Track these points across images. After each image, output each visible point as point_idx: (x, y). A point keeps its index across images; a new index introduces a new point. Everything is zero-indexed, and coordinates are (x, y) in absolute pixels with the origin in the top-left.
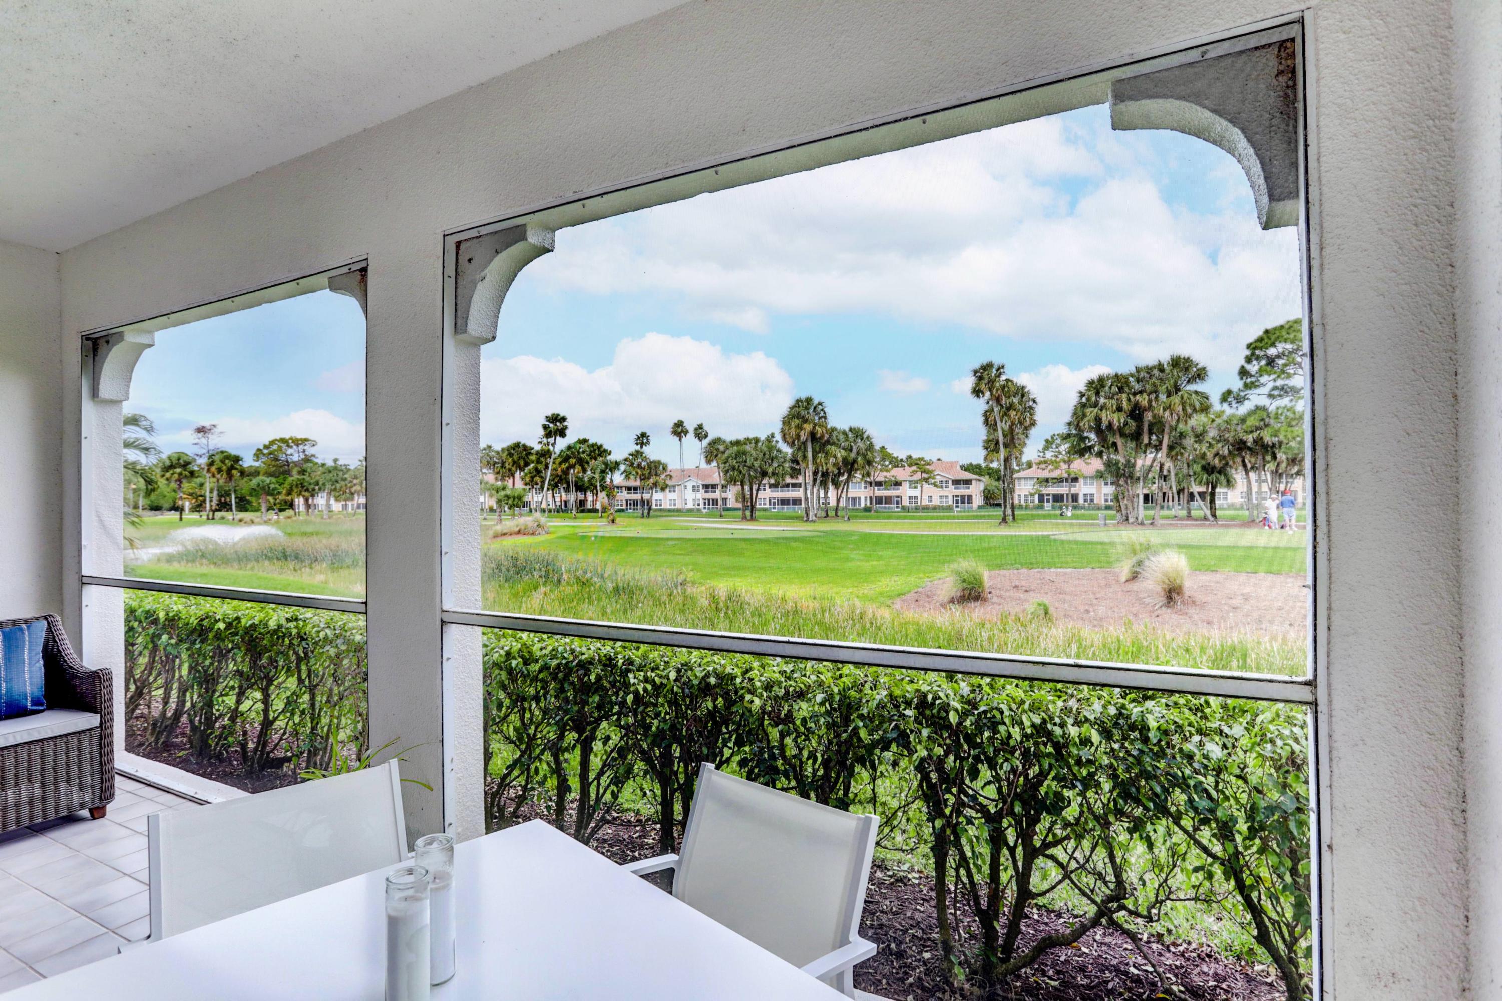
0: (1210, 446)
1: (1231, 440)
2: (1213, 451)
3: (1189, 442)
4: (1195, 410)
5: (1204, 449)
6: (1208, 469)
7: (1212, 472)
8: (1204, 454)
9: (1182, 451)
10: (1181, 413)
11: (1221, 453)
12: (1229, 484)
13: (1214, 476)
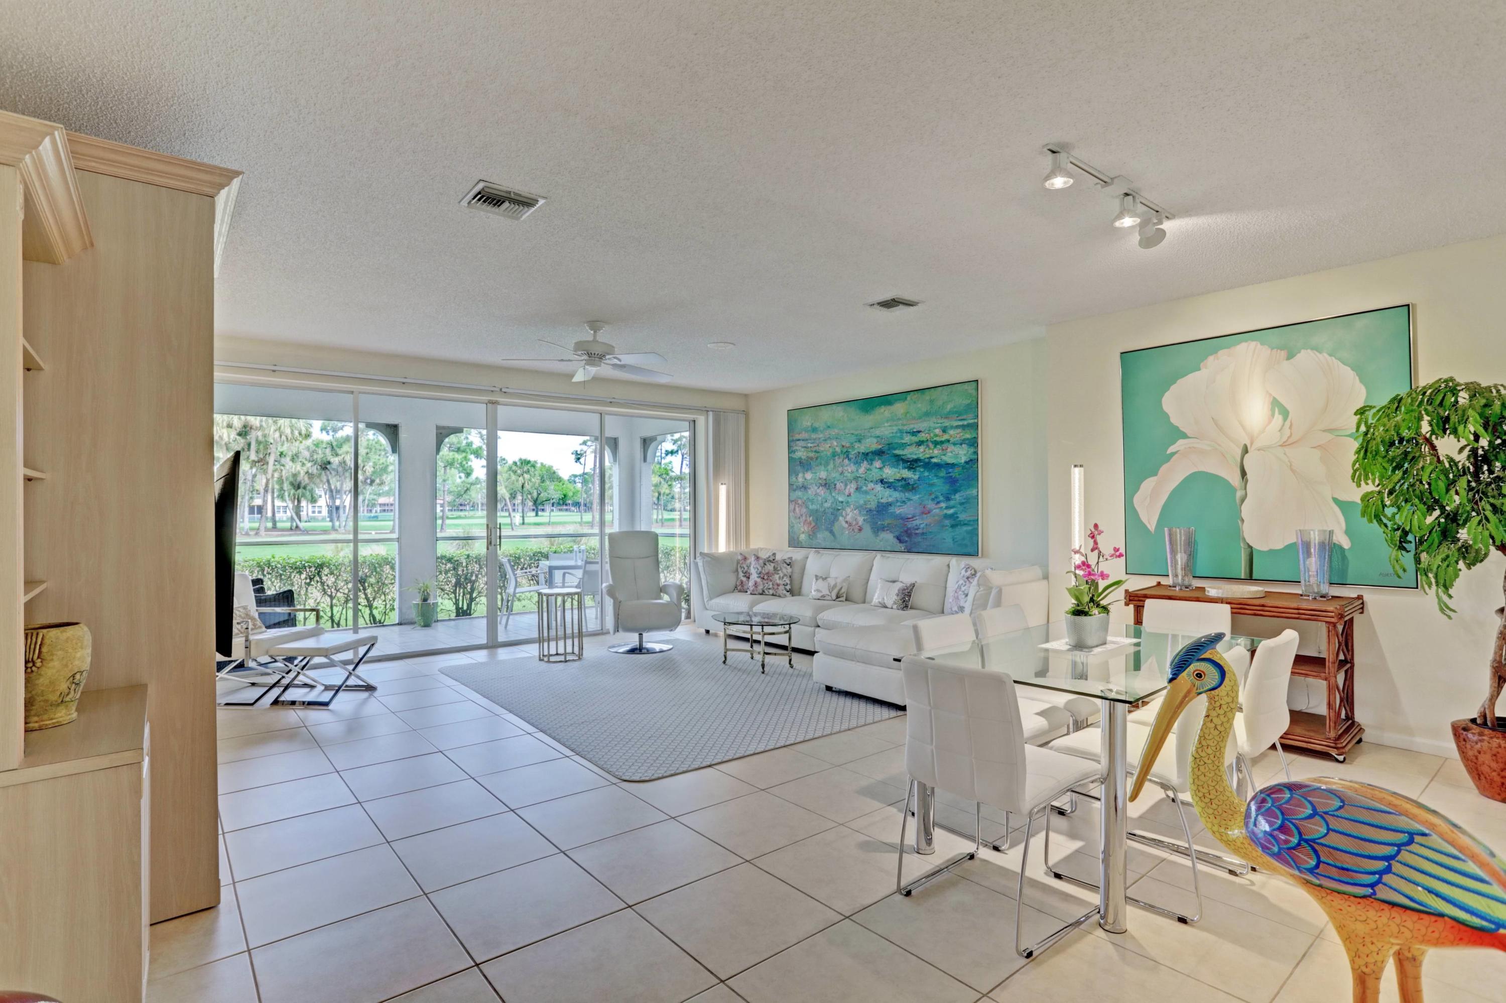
0: (303, 464)
1: (319, 461)
2: (305, 469)
3: (287, 461)
4: (300, 434)
5: (299, 468)
6: (297, 486)
7: (299, 487)
8: (299, 472)
9: (282, 468)
10: (290, 436)
11: (310, 471)
12: (313, 500)
13: (300, 491)
